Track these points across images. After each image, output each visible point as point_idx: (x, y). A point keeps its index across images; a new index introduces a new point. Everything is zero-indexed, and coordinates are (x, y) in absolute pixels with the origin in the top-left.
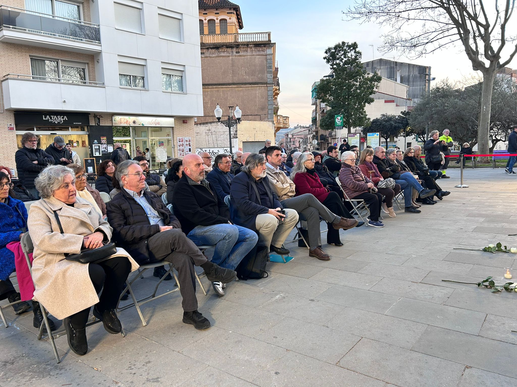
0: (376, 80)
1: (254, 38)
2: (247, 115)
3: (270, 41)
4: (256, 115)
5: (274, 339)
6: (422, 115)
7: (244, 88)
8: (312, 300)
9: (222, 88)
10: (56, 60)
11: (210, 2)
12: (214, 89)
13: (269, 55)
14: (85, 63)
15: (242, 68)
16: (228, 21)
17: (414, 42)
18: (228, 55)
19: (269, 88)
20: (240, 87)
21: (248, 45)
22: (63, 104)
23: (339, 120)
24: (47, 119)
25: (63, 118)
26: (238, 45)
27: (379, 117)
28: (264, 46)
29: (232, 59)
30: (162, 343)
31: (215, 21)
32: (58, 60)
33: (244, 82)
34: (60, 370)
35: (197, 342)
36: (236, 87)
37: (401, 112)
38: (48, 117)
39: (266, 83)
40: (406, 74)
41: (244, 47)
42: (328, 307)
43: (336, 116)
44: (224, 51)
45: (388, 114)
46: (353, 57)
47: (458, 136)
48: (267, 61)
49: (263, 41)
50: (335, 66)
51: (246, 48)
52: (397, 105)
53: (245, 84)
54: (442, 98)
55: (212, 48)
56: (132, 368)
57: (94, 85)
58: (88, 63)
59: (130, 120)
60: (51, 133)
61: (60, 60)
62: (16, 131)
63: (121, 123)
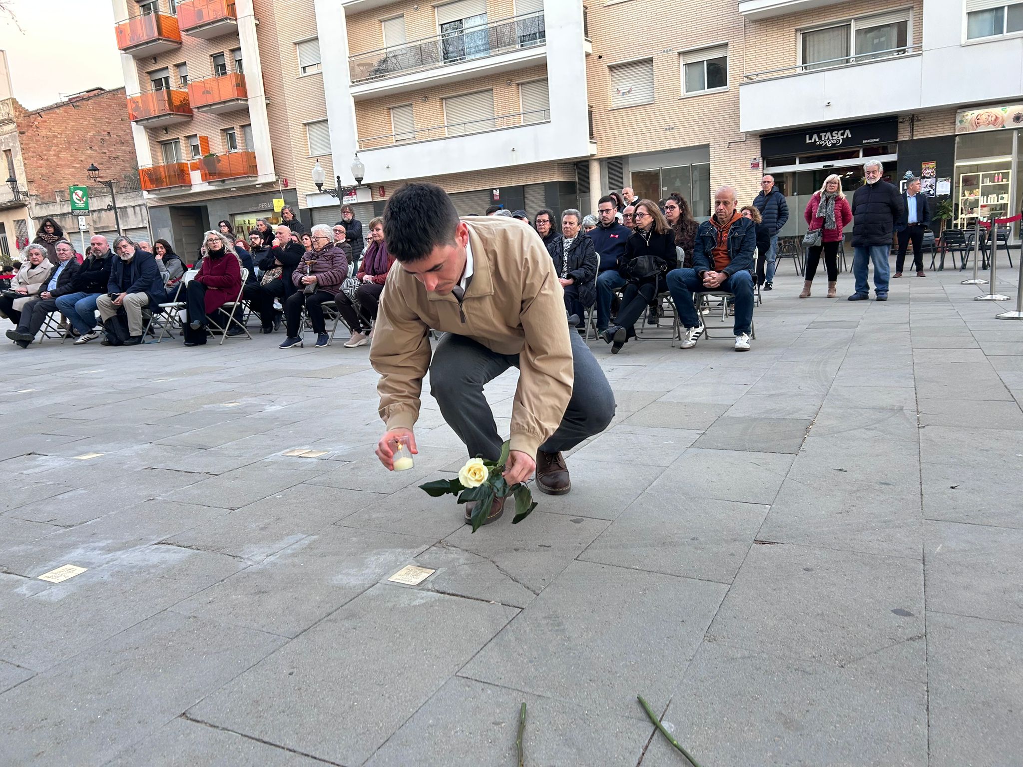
10: (847, 22)
22: (825, 109)
25: (842, 134)
32: (850, 20)
38: (815, 136)
57: (895, 55)
58: (912, 8)
59: (1005, 115)
60: (824, 166)
61: (853, 21)
62: (763, 169)
63: (978, 125)
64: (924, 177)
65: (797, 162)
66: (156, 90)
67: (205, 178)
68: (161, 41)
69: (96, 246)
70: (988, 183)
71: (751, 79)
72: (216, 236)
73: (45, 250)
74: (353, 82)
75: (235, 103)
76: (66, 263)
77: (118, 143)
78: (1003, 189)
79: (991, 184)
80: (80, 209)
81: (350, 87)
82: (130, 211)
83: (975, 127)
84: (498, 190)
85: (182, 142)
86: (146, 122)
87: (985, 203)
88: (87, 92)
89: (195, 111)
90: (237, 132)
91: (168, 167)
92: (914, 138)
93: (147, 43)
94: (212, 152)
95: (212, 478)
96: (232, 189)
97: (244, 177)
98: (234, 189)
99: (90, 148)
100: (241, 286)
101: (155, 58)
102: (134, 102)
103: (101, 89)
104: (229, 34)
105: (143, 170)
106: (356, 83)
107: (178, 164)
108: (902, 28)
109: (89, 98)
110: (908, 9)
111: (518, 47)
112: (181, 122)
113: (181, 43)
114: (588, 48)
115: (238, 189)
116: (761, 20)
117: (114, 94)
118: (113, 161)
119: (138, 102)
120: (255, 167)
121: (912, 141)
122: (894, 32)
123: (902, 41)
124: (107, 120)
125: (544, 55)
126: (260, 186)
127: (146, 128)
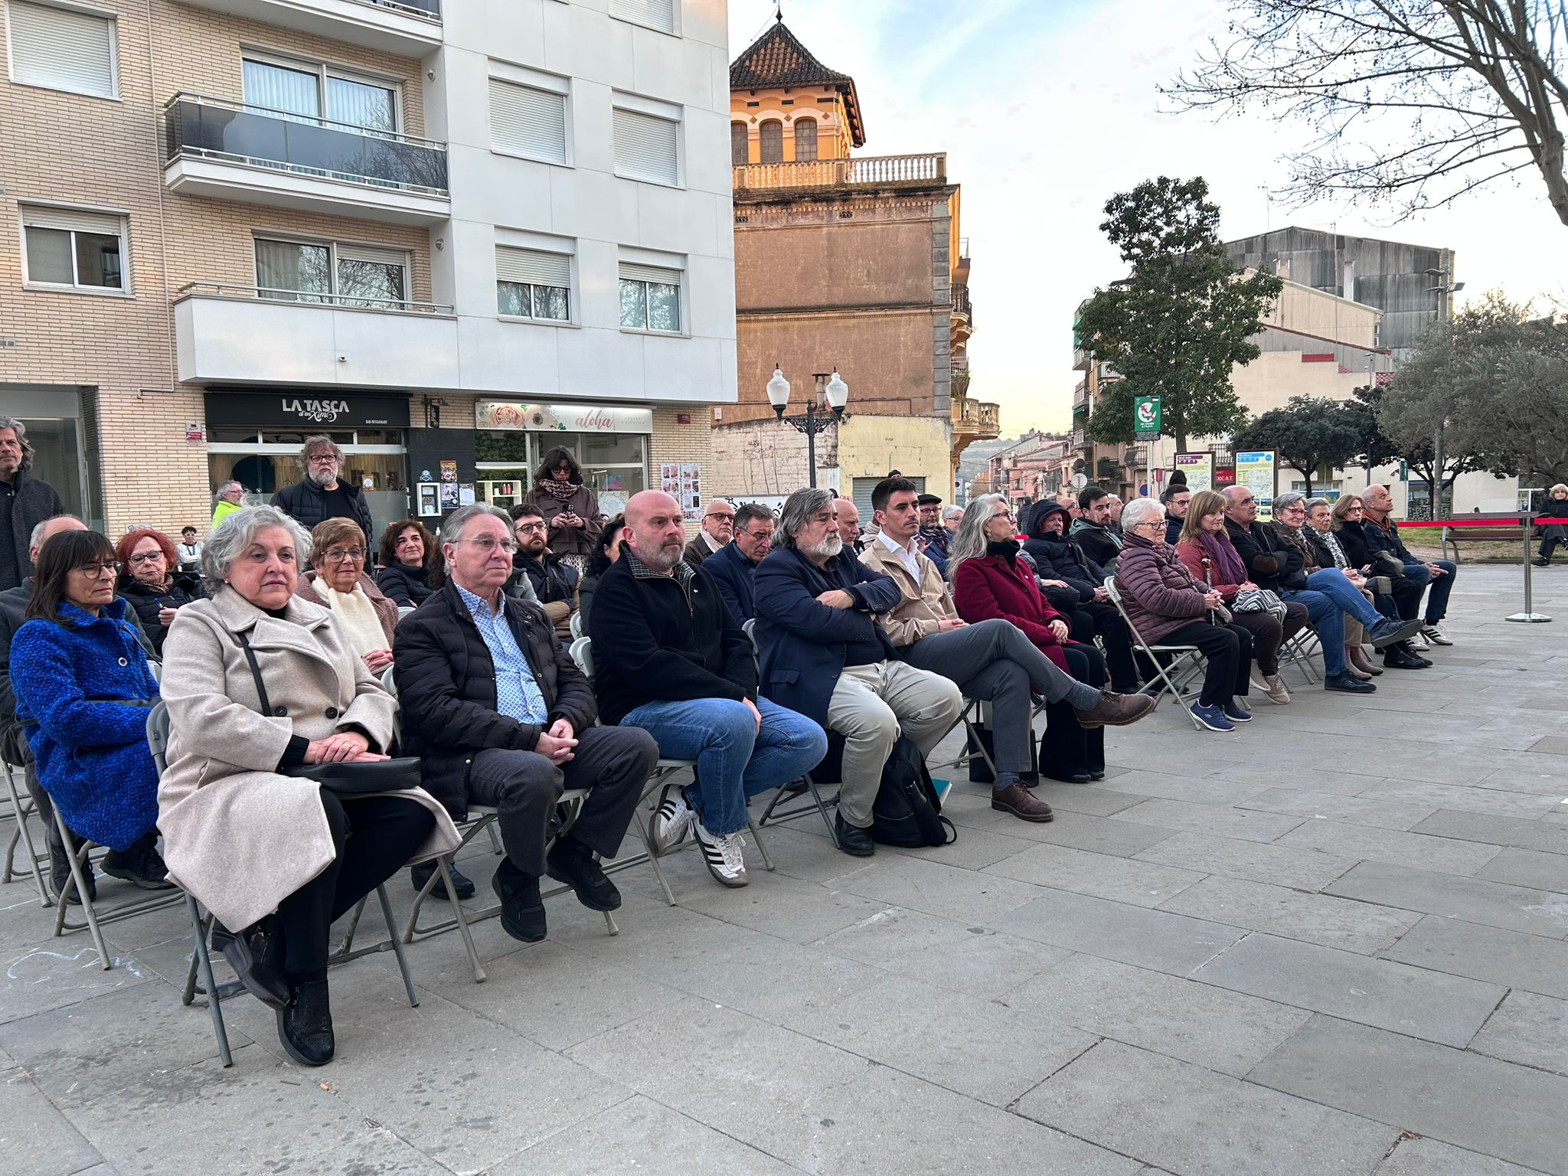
0: (1262, 289)
1: (896, 170)
2: (870, 400)
3: (945, 179)
4: (898, 399)
5: (841, 1032)
6: (1420, 400)
7: (862, 320)
8: (978, 931)
9: (798, 319)
10: (324, 243)
11: (768, 71)
12: (775, 323)
13: (940, 220)
14: (404, 251)
15: (857, 260)
16: (821, 122)
17: (1389, 172)
18: (817, 222)
19: (938, 318)
20: (849, 317)
21: (876, 192)
22: (339, 366)
23: (1146, 412)
24: (293, 410)
25: (337, 407)
26: (849, 193)
27: (1283, 404)
28: (925, 195)
29: (829, 234)
30: (519, 1027)
31: (781, 124)
32: (331, 242)
33: (864, 301)
34: (228, 1086)
35: (618, 1030)
36: (840, 318)
37: (1356, 389)
38: (296, 403)
39: (931, 305)
40: (1372, 273)
41: (864, 199)
42: (1019, 951)
43: (1138, 399)
44: (807, 213)
45: (1313, 396)
46: (1193, 222)
47: (1539, 465)
48: (932, 239)
49: (922, 181)
50: (1136, 251)
51: (872, 202)
52: (1342, 370)
53: (867, 307)
54: (1485, 346)
55: (769, 204)
56: (424, 1087)
58: (412, 251)
59: (526, 414)
61: (335, 244)
62: (208, 443)
63: (499, 421)
64: (445, 481)
65: (260, 439)
83: (496, 423)
110: (407, 251)
116: (191, 196)
121: (426, 431)
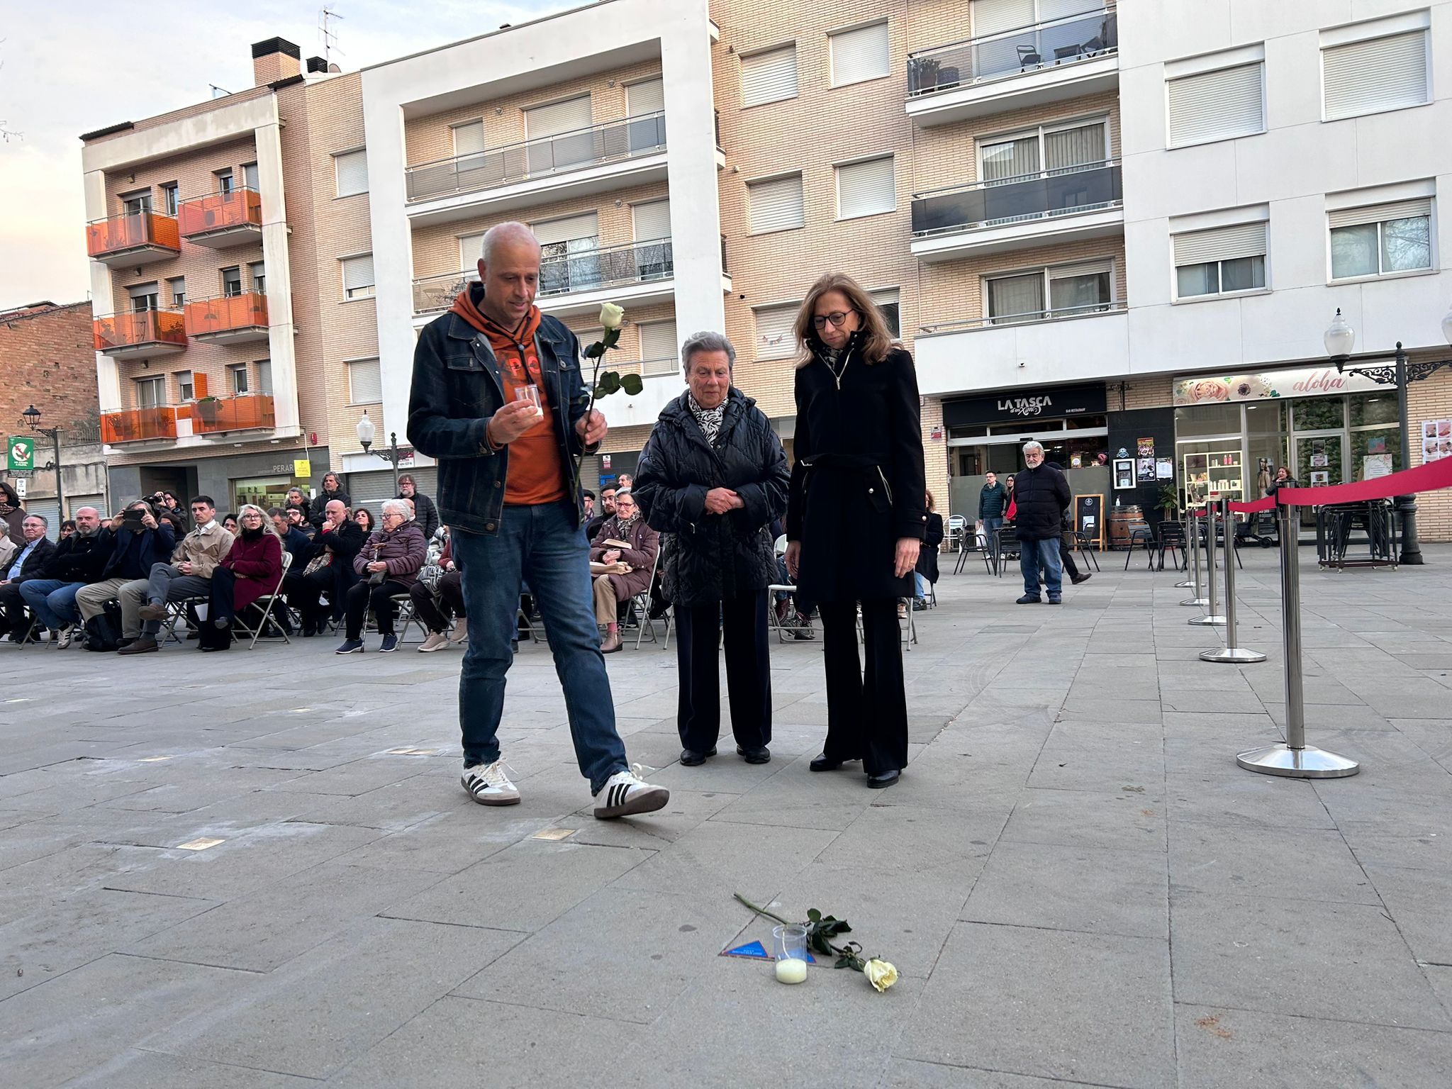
10: (1038, 270)
14: (1108, 259)
25: (1041, 401)
32: (1043, 268)
38: (1008, 403)
57: (1097, 312)
58: (1114, 257)
59: (1229, 386)
60: (1021, 439)
61: (1046, 269)
62: (947, 440)
63: (1198, 396)
64: (1141, 457)
65: (988, 432)
66: (137, 311)
67: (198, 429)
68: (151, 249)
69: (84, 521)
70: (1216, 465)
71: (930, 332)
72: (256, 512)
73: (7, 525)
74: (418, 312)
75: (250, 332)
76: (35, 543)
77: (68, 378)
78: (1235, 473)
79: (1219, 466)
80: (20, 468)
81: (413, 317)
82: (80, 471)
83: (1195, 398)
84: (609, 456)
85: (169, 381)
86: (119, 352)
87: (1215, 490)
88: (30, 307)
89: (192, 340)
90: (250, 370)
91: (144, 412)
92: (1126, 409)
93: (131, 250)
94: (210, 394)
95: (315, 774)
96: (236, 445)
97: (256, 430)
98: (240, 445)
99: (28, 383)
100: (282, 575)
101: (139, 269)
102: (104, 326)
103: (51, 304)
104: (249, 243)
105: (106, 416)
106: (421, 314)
107: (160, 409)
108: (1103, 280)
109: (32, 316)
110: (1110, 259)
111: (638, 279)
112: (170, 354)
113: (179, 252)
114: (727, 284)
115: (245, 445)
116: (938, 263)
117: (70, 312)
118: (59, 402)
119: (109, 325)
120: (271, 418)
121: (1123, 413)
122: (1095, 284)
123: (1104, 295)
124: (57, 346)
125: (671, 291)
126: (277, 442)
127: (116, 359)
